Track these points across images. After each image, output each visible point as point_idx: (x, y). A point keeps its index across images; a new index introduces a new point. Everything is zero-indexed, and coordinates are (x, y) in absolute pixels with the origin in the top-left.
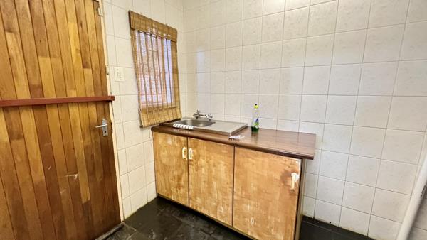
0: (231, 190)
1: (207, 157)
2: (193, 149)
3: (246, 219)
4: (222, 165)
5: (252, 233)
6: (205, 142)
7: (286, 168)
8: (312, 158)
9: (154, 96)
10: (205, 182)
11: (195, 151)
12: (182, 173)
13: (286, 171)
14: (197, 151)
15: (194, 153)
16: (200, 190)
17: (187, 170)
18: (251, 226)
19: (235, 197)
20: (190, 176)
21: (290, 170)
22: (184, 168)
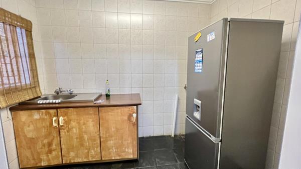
0: (98, 136)
1: (77, 120)
2: (63, 116)
3: (110, 150)
4: (90, 122)
5: (115, 157)
6: (75, 109)
7: (130, 112)
8: (141, 104)
9: (11, 78)
10: (77, 138)
11: (65, 118)
12: (53, 139)
13: (130, 114)
14: (68, 117)
15: (64, 120)
16: (73, 146)
17: (58, 135)
18: (114, 153)
19: (102, 140)
20: (62, 139)
21: (132, 113)
22: (55, 134)
